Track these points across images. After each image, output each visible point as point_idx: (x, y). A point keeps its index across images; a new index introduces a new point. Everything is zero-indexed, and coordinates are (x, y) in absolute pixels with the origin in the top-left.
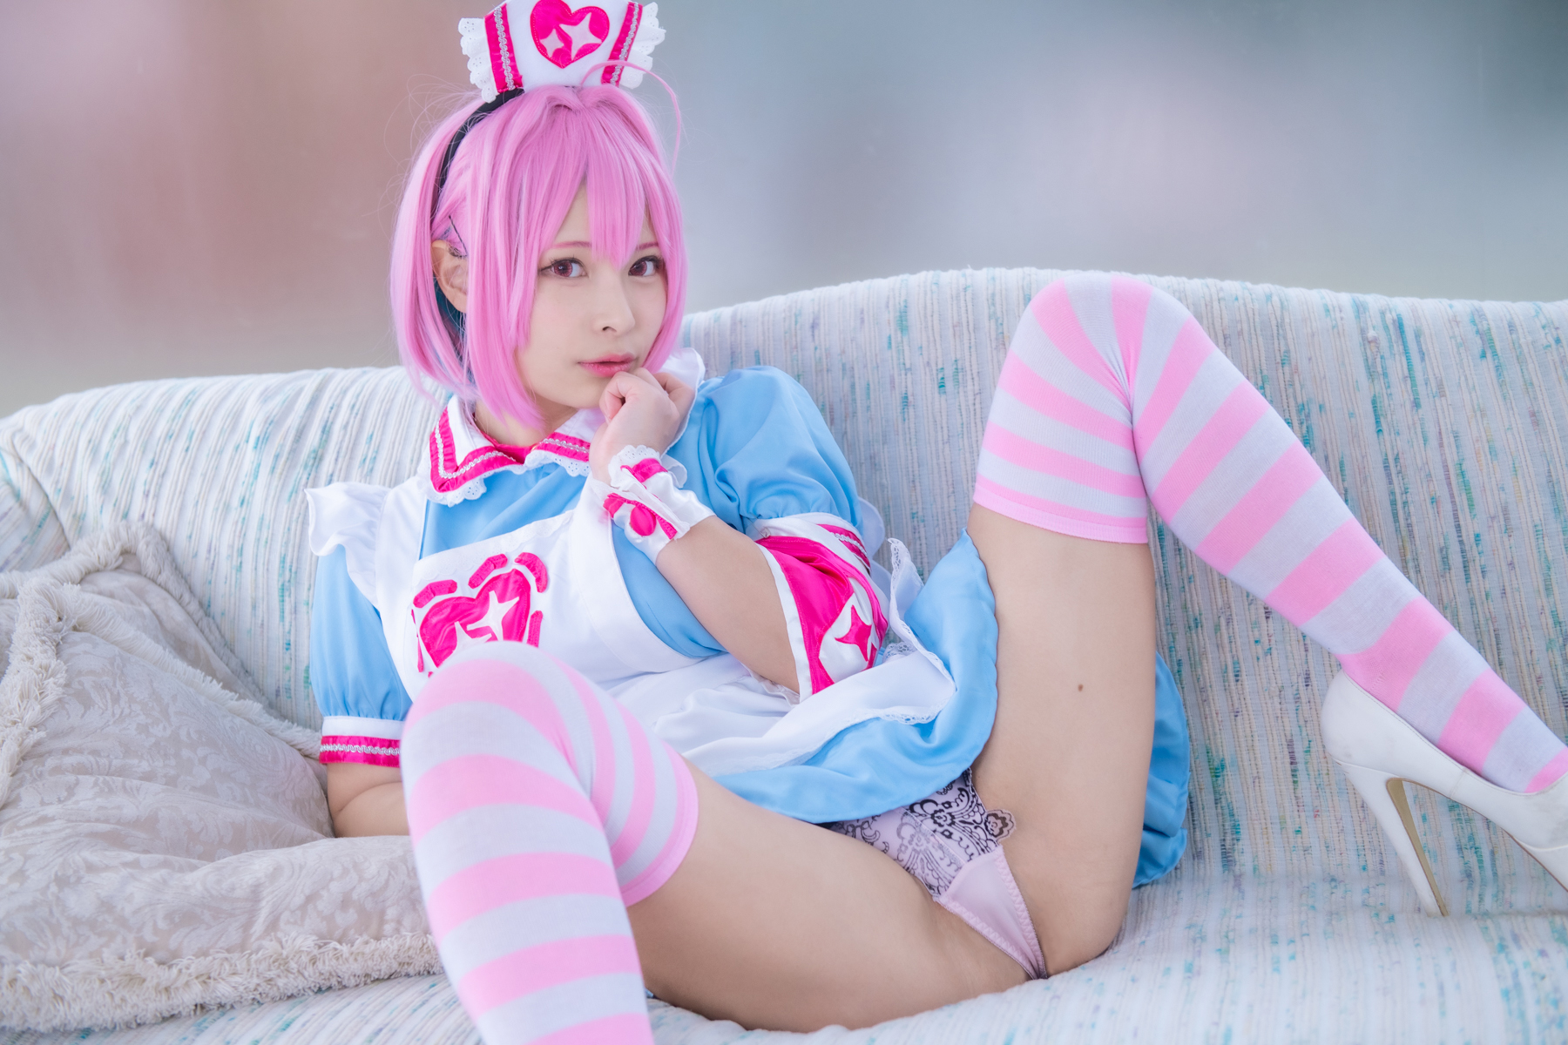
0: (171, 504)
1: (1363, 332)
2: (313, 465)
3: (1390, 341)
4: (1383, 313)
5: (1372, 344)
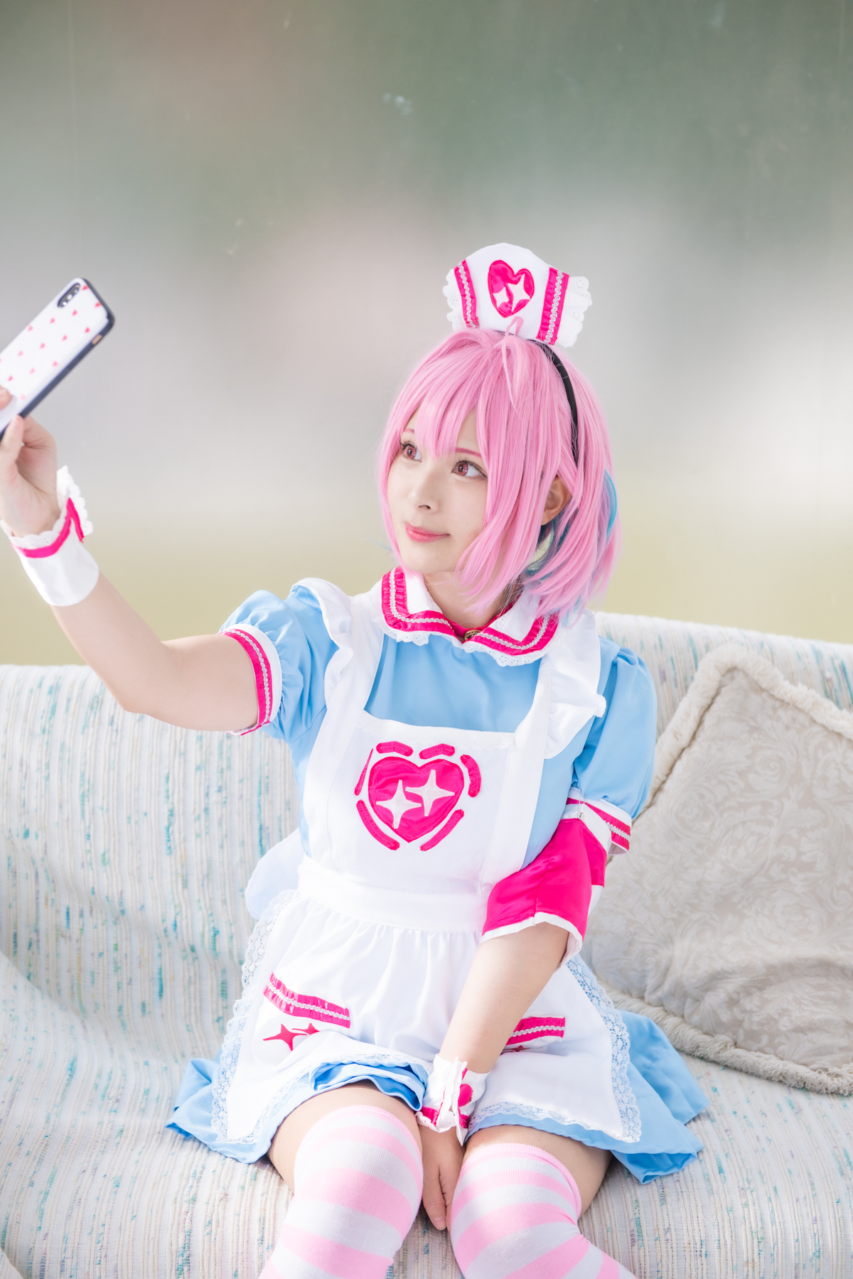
1: (822, 673)
2: (97, 707)
3: (839, 679)
4: (832, 660)
5: (830, 682)
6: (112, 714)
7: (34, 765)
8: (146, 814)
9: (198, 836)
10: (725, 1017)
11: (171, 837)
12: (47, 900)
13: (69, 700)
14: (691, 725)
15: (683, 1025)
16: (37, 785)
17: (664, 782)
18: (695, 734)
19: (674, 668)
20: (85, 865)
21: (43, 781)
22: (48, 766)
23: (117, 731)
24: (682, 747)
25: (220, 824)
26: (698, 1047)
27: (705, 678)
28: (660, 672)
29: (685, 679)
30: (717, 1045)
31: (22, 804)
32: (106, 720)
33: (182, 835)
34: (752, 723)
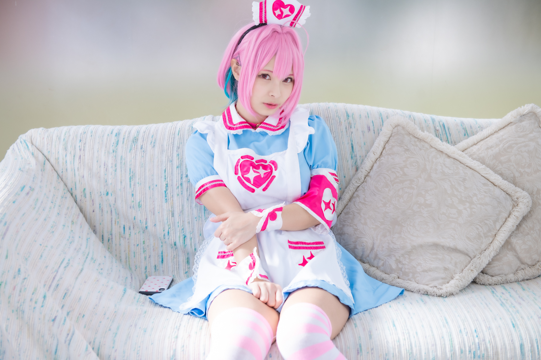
0: (90, 152)
1: (435, 127)
2: (135, 142)
3: (442, 130)
4: (439, 122)
5: (438, 131)
6: (141, 145)
7: (110, 165)
8: (157, 186)
9: (178, 195)
10: (394, 266)
11: (167, 195)
12: (115, 222)
13: (124, 139)
14: (381, 149)
15: (377, 270)
16: (111, 173)
17: (369, 173)
18: (382, 152)
19: (373, 125)
20: (131, 208)
21: (114, 171)
22: (116, 166)
23: (144, 151)
24: (376, 158)
25: (187, 190)
26: (383, 279)
27: (386, 130)
28: (368, 127)
29: (378, 130)
30: (391, 278)
31: (106, 181)
32: (139, 147)
33: (171, 195)
34: (406, 147)
